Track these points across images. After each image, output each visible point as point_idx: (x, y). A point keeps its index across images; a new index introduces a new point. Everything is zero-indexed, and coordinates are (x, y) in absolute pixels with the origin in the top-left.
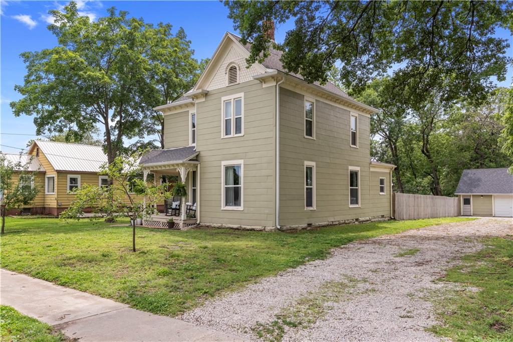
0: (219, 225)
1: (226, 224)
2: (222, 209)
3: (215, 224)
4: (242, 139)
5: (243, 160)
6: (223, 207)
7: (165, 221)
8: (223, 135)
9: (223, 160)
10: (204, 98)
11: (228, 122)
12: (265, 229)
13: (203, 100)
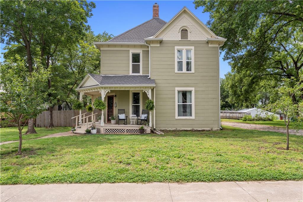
0: (175, 129)
1: (180, 128)
2: (176, 118)
3: (170, 129)
4: (193, 75)
5: (194, 88)
6: (177, 117)
7: (138, 128)
8: (176, 71)
9: (177, 87)
10: (159, 44)
11: (180, 63)
12: (212, 130)
13: (159, 45)
